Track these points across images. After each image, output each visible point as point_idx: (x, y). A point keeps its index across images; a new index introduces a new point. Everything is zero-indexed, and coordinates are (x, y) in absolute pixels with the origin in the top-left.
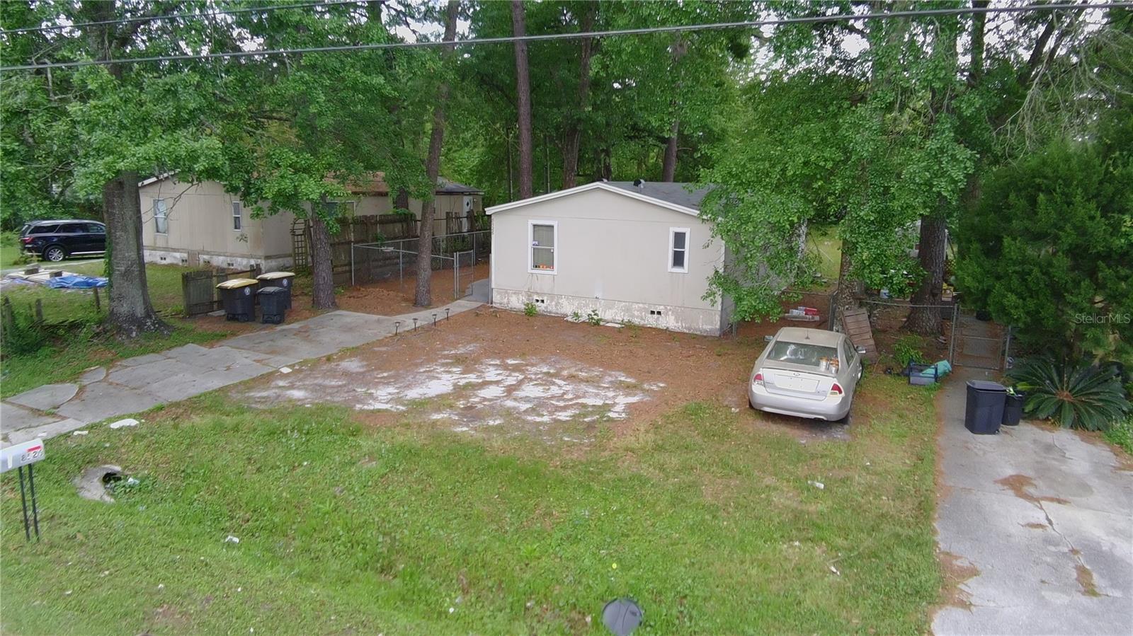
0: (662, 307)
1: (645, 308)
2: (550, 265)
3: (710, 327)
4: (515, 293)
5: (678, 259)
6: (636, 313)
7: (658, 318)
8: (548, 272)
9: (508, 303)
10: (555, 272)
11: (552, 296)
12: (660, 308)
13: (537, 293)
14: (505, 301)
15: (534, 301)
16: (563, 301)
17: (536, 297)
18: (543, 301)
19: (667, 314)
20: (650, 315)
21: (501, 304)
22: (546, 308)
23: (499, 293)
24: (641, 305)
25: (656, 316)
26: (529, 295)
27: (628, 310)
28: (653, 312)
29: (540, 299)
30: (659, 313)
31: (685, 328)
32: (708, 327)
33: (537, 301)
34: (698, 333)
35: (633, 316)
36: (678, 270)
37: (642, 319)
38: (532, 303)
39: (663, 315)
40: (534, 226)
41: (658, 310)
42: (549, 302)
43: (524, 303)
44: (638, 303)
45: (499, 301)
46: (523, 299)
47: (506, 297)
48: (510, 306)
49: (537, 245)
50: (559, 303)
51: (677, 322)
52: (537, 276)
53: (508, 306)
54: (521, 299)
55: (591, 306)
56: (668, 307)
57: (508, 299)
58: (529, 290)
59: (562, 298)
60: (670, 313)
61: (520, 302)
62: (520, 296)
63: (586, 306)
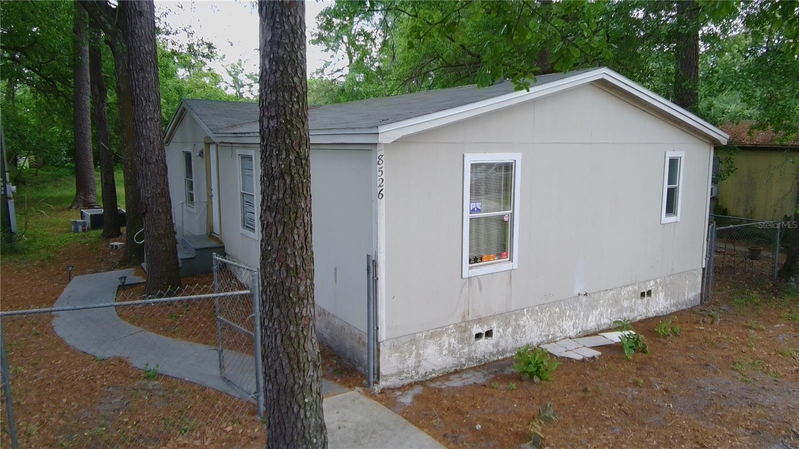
0: (652, 283)
1: (635, 291)
2: (503, 249)
3: (693, 294)
4: (432, 336)
5: (670, 202)
6: (625, 304)
7: (648, 301)
8: (503, 266)
9: (418, 365)
10: (515, 265)
11: (505, 317)
12: (650, 285)
13: (480, 321)
14: (411, 362)
15: (473, 338)
16: (526, 320)
17: (476, 329)
18: (489, 334)
19: (657, 292)
20: (640, 301)
21: (400, 373)
22: (497, 344)
23: (395, 348)
24: (631, 288)
25: (646, 299)
26: (463, 328)
27: (616, 301)
28: (643, 295)
29: (483, 330)
30: (649, 293)
31: (674, 305)
32: (692, 296)
33: (478, 336)
34: (684, 307)
35: (621, 310)
36: (672, 219)
37: (632, 310)
38: (469, 345)
39: (653, 295)
40: (474, 166)
41: (648, 289)
42: (501, 330)
43: (452, 352)
44: (628, 286)
45: (394, 371)
46: (450, 344)
47: (411, 354)
48: (422, 371)
49: (479, 210)
50: (519, 325)
51: (666, 301)
52: (479, 281)
53: (417, 373)
54: (447, 346)
55: (568, 314)
56: (658, 281)
57: (418, 354)
58: (464, 317)
59: (524, 315)
60: (660, 288)
61: (445, 352)
62: (445, 338)
63: (561, 316)
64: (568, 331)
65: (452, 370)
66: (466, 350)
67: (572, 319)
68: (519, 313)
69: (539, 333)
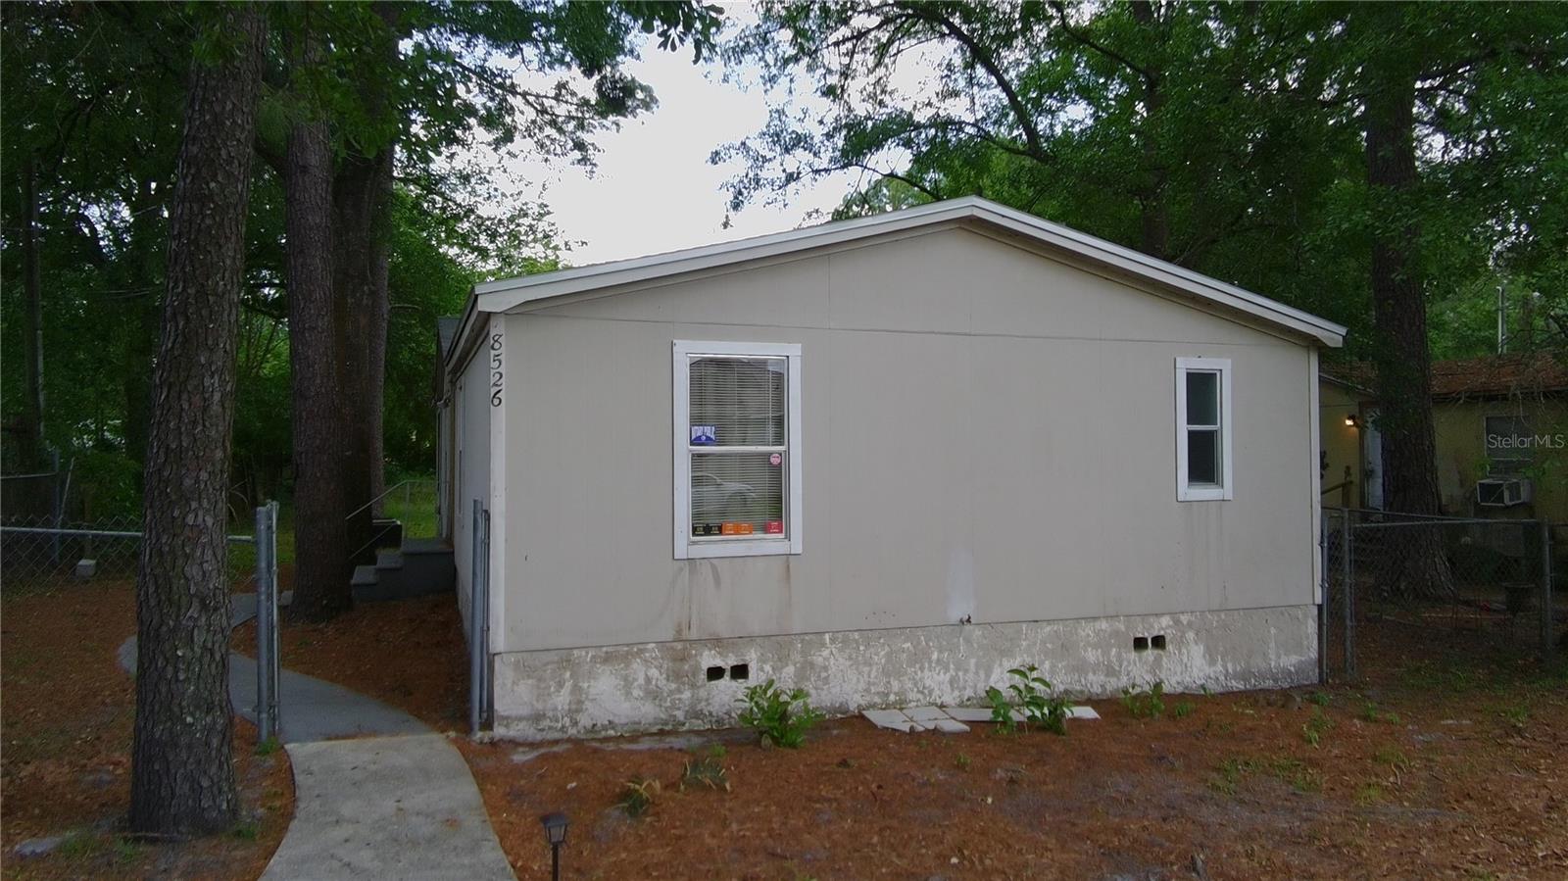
0: (1165, 621)
1: (1116, 633)
2: (769, 516)
3: (1294, 659)
4: (607, 659)
5: (1203, 463)
6: (1092, 656)
7: (1158, 660)
8: (771, 544)
9: (576, 709)
10: (796, 546)
11: (779, 643)
12: (1162, 625)
13: (717, 642)
14: (562, 699)
15: (703, 676)
16: (829, 656)
17: (709, 659)
18: (740, 672)
19: (1181, 642)
20: (1133, 655)
21: (537, 717)
23: (524, 670)
24: (1104, 625)
25: (1150, 653)
26: (678, 652)
27: (1065, 647)
28: (1140, 644)
29: (729, 662)
30: (1159, 642)
31: (1236, 676)
32: (1290, 661)
33: (715, 673)
34: (1269, 684)
35: (1081, 668)
36: (1205, 492)
37: (1111, 672)
38: (693, 686)
39: (1170, 647)
40: (697, 365)
41: (1155, 634)
42: (768, 668)
43: (653, 695)
44: (1095, 619)
45: (525, 711)
46: (648, 680)
47: (560, 685)
48: (585, 721)
49: (709, 441)
50: (812, 665)
51: (1212, 662)
52: (714, 568)
53: (575, 723)
54: (641, 681)
55: (935, 656)
56: (1184, 619)
57: (576, 689)
58: (679, 632)
59: (823, 645)
60: (1191, 635)
61: (636, 693)
62: (637, 665)
63: (919, 658)
64: (937, 692)
65: (654, 729)
66: (687, 695)
67: (947, 670)
68: (813, 639)
69: (862, 686)
